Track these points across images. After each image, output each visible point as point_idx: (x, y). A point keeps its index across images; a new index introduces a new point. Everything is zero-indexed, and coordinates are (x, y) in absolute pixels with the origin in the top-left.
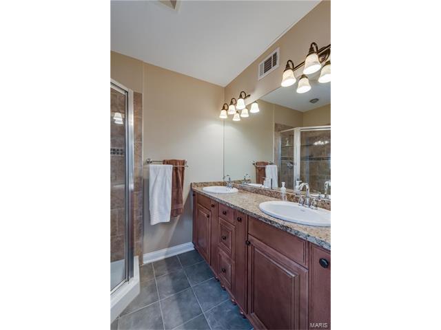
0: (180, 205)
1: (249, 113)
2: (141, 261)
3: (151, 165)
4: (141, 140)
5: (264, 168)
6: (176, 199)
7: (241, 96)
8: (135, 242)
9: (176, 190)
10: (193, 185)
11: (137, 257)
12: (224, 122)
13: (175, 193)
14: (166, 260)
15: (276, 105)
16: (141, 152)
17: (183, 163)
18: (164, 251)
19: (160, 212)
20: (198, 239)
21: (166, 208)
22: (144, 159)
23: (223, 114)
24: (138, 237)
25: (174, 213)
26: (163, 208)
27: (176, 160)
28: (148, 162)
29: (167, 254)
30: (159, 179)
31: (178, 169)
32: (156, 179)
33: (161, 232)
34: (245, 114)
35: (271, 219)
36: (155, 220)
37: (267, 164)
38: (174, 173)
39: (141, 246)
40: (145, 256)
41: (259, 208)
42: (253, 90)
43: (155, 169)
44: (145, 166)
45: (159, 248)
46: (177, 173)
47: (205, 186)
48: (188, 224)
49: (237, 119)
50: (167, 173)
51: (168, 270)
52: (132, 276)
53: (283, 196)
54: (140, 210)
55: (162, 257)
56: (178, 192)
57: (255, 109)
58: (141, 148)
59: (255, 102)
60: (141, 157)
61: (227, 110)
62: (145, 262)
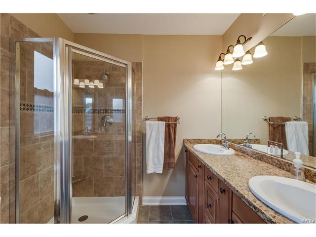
0: (172, 159)
1: (253, 58)
2: (141, 201)
3: (147, 122)
4: (141, 101)
5: (283, 126)
6: (169, 153)
7: (238, 42)
8: (137, 185)
9: (169, 145)
10: (186, 141)
11: (138, 197)
12: (222, 73)
13: (167, 148)
14: (161, 207)
15: (305, 37)
16: (141, 111)
17: (176, 119)
18: (160, 198)
19: (154, 164)
20: (189, 196)
21: (159, 160)
22: (143, 117)
23: (219, 66)
24: (139, 181)
25: (167, 166)
26: (156, 160)
27: (169, 117)
28: (147, 119)
29: (161, 202)
30: (154, 134)
31: (171, 126)
32: (151, 134)
33: (157, 181)
34: (248, 60)
35: (257, 204)
36: (150, 170)
37: (288, 120)
38: (167, 130)
39: (141, 189)
40: (144, 198)
41: (248, 183)
42: (256, 31)
43: (150, 125)
44: (143, 122)
45: (154, 195)
46: (169, 129)
47: (198, 143)
48: (181, 179)
49: (238, 67)
50: (160, 129)
51: (160, 217)
52: (130, 213)
53: (297, 171)
54: (140, 159)
55: (158, 204)
56: (170, 147)
57: (261, 52)
58: (141, 108)
59: (261, 43)
60: (141, 114)
61: (223, 60)
62: (144, 204)
